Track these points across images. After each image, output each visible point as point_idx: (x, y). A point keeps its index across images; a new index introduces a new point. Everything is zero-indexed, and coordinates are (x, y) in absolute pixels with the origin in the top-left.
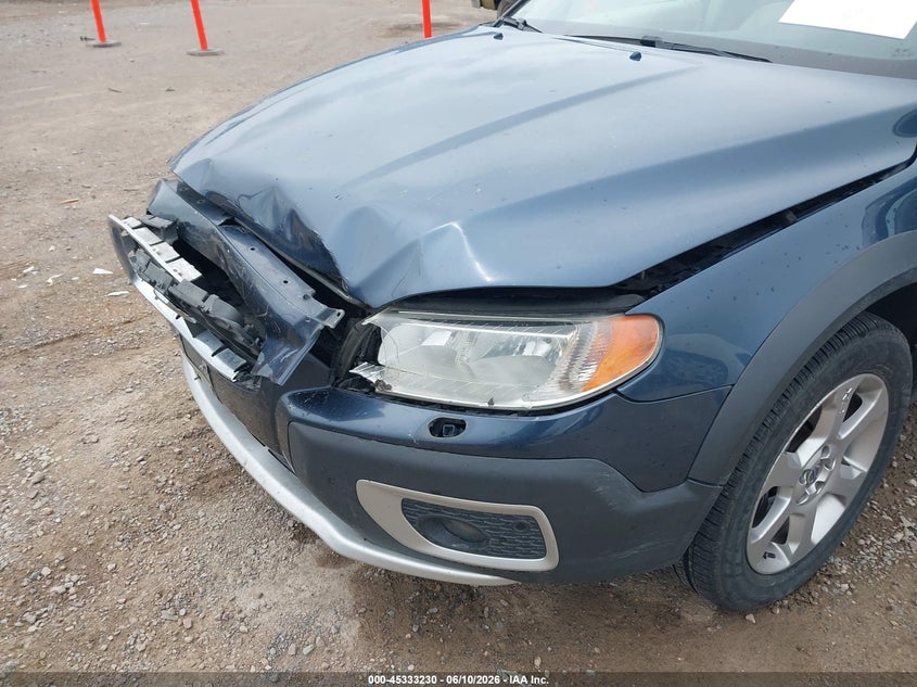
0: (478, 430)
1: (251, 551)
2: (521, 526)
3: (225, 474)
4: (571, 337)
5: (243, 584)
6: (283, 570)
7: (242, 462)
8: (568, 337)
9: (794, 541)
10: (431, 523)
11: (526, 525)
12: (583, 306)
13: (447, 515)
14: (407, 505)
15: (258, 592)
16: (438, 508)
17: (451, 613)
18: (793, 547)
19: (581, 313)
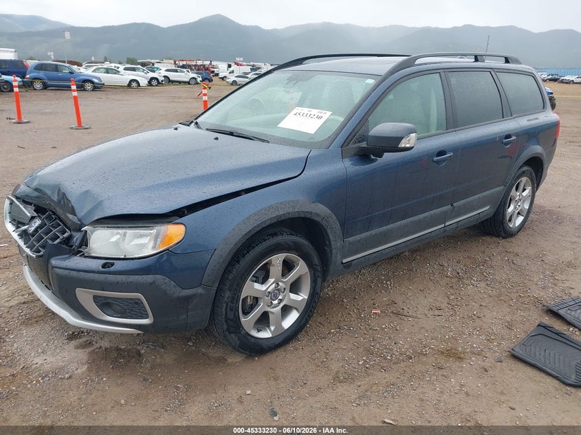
0: (118, 266)
1: (45, 344)
2: (136, 303)
3: (40, 317)
4: (154, 231)
5: (38, 356)
6: (58, 351)
7: (45, 303)
8: (152, 231)
9: (273, 325)
10: (105, 305)
11: (137, 302)
12: (158, 220)
13: (109, 301)
14: (95, 298)
15: (45, 358)
16: (106, 298)
17: (129, 361)
18: (272, 328)
19: (157, 223)
